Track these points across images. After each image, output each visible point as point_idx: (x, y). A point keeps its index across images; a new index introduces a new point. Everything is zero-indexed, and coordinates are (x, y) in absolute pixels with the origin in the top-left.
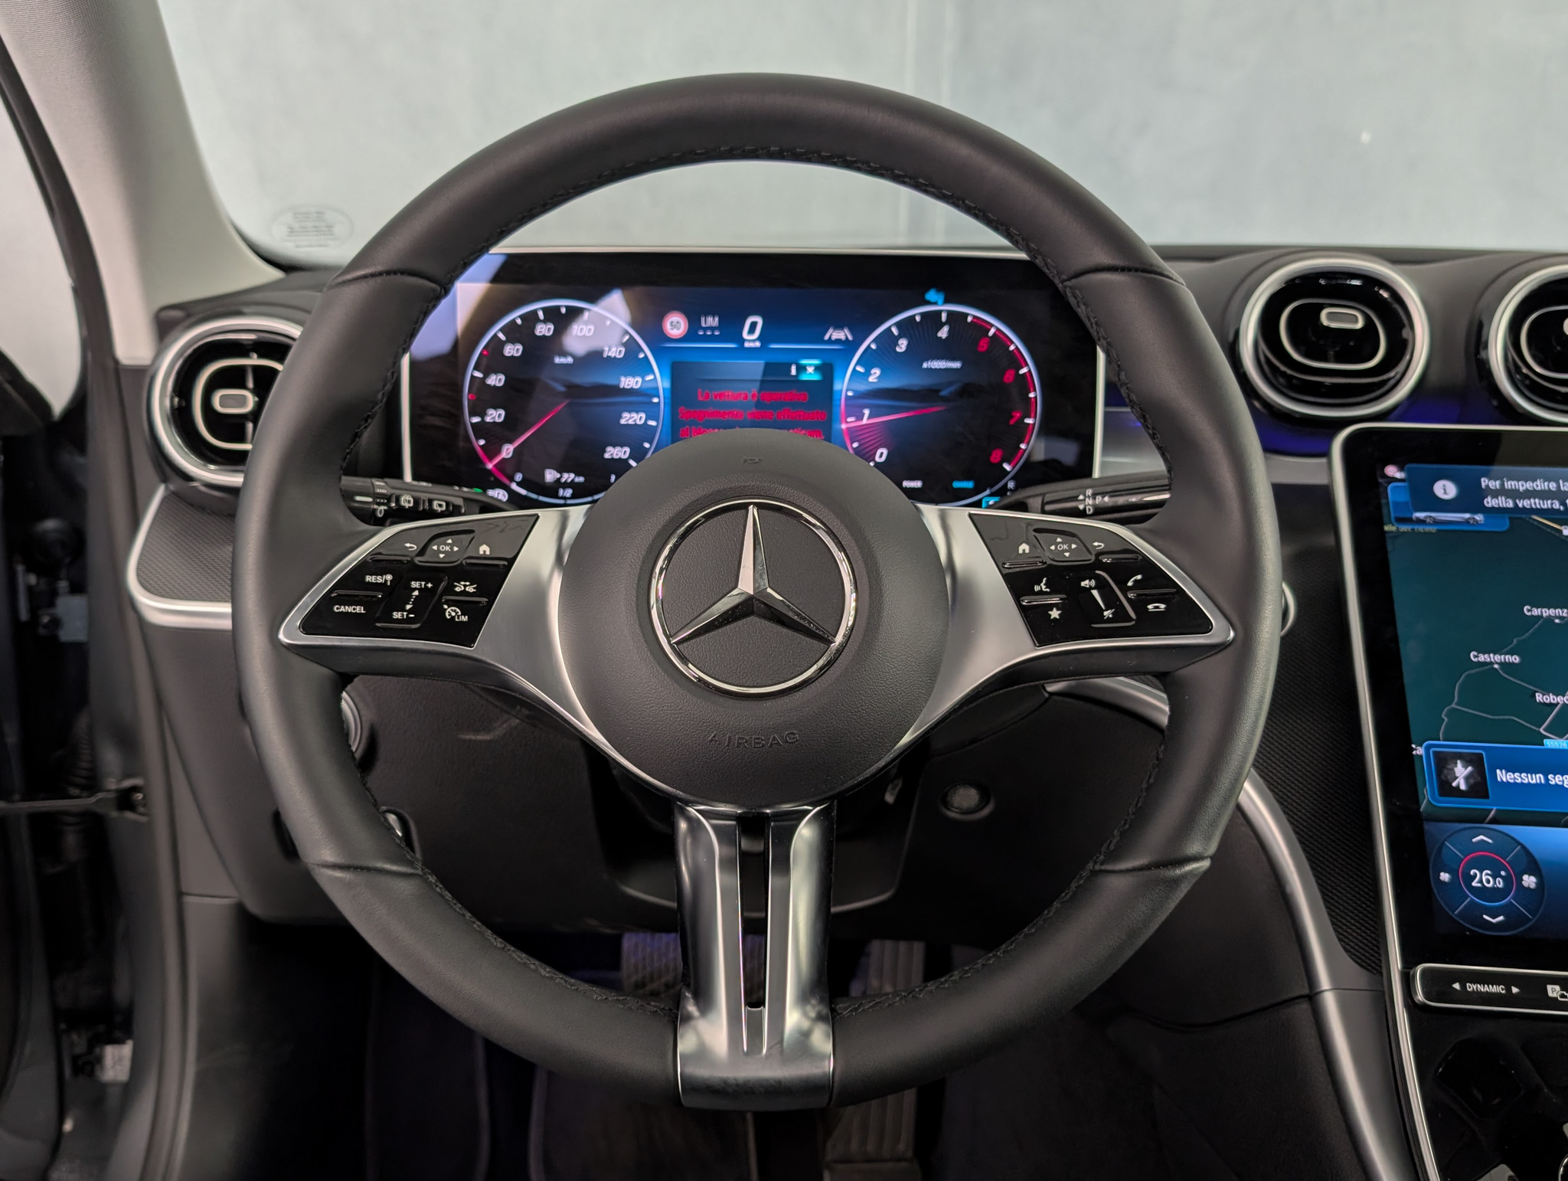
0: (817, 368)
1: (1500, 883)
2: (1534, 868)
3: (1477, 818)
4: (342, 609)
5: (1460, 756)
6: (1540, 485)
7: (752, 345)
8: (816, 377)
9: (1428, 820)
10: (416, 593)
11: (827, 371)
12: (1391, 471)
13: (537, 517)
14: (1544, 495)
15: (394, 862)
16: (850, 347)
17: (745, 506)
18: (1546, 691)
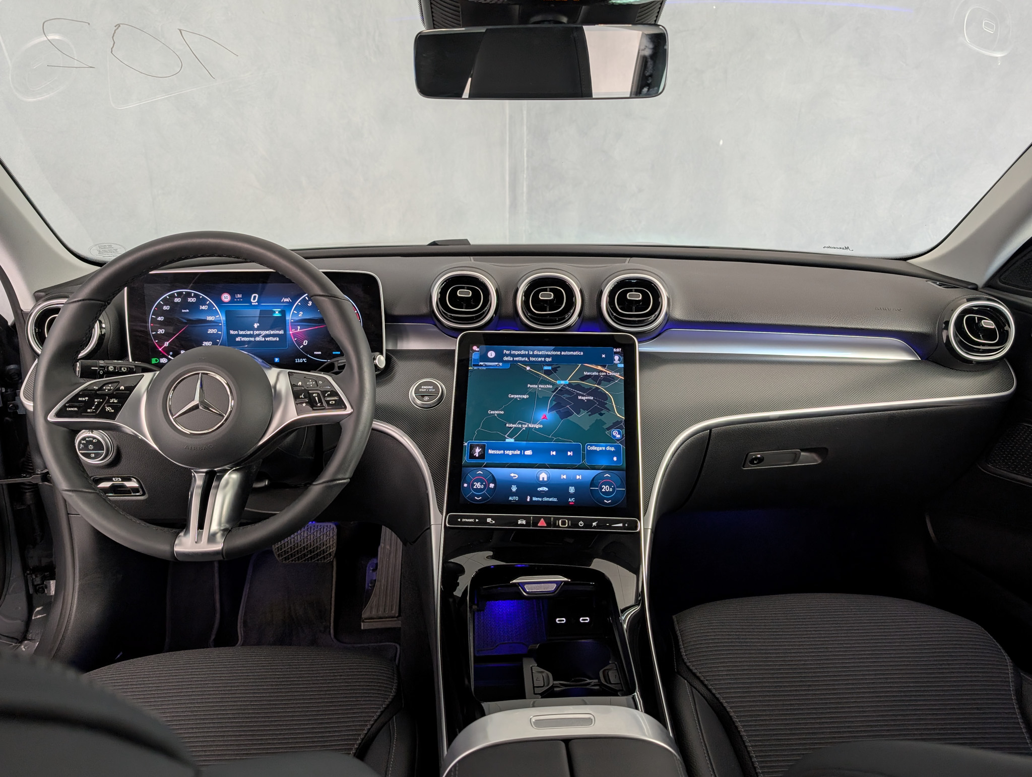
0: (279, 312)
1: (482, 487)
2: (494, 480)
3: (479, 466)
4: (70, 409)
5: (478, 445)
6: (523, 352)
7: (255, 304)
8: (279, 315)
9: (464, 467)
10: (96, 403)
11: (283, 313)
12: (475, 348)
13: (143, 376)
14: (523, 356)
15: (88, 488)
16: (291, 304)
17: (198, 374)
18: (510, 423)
